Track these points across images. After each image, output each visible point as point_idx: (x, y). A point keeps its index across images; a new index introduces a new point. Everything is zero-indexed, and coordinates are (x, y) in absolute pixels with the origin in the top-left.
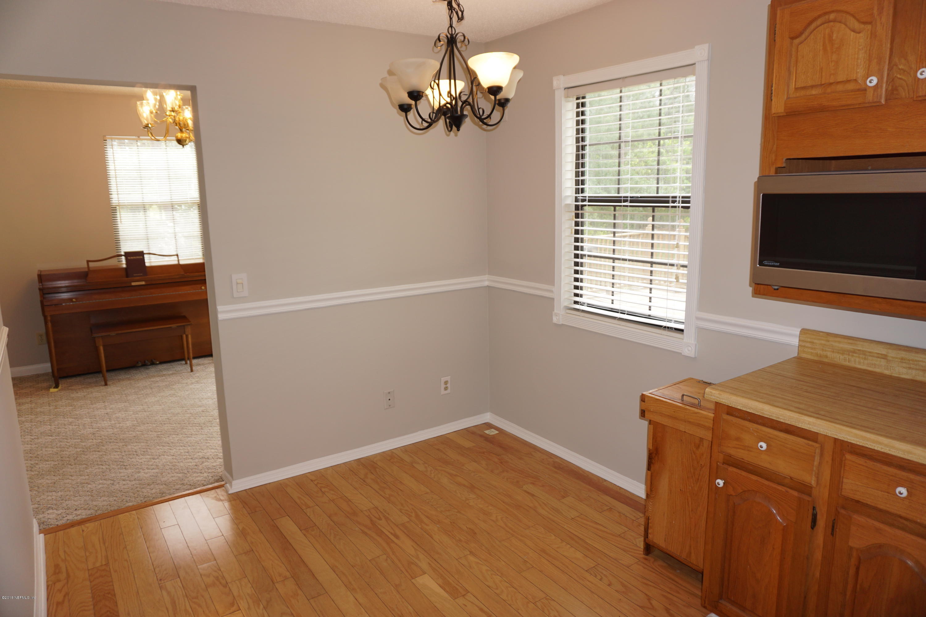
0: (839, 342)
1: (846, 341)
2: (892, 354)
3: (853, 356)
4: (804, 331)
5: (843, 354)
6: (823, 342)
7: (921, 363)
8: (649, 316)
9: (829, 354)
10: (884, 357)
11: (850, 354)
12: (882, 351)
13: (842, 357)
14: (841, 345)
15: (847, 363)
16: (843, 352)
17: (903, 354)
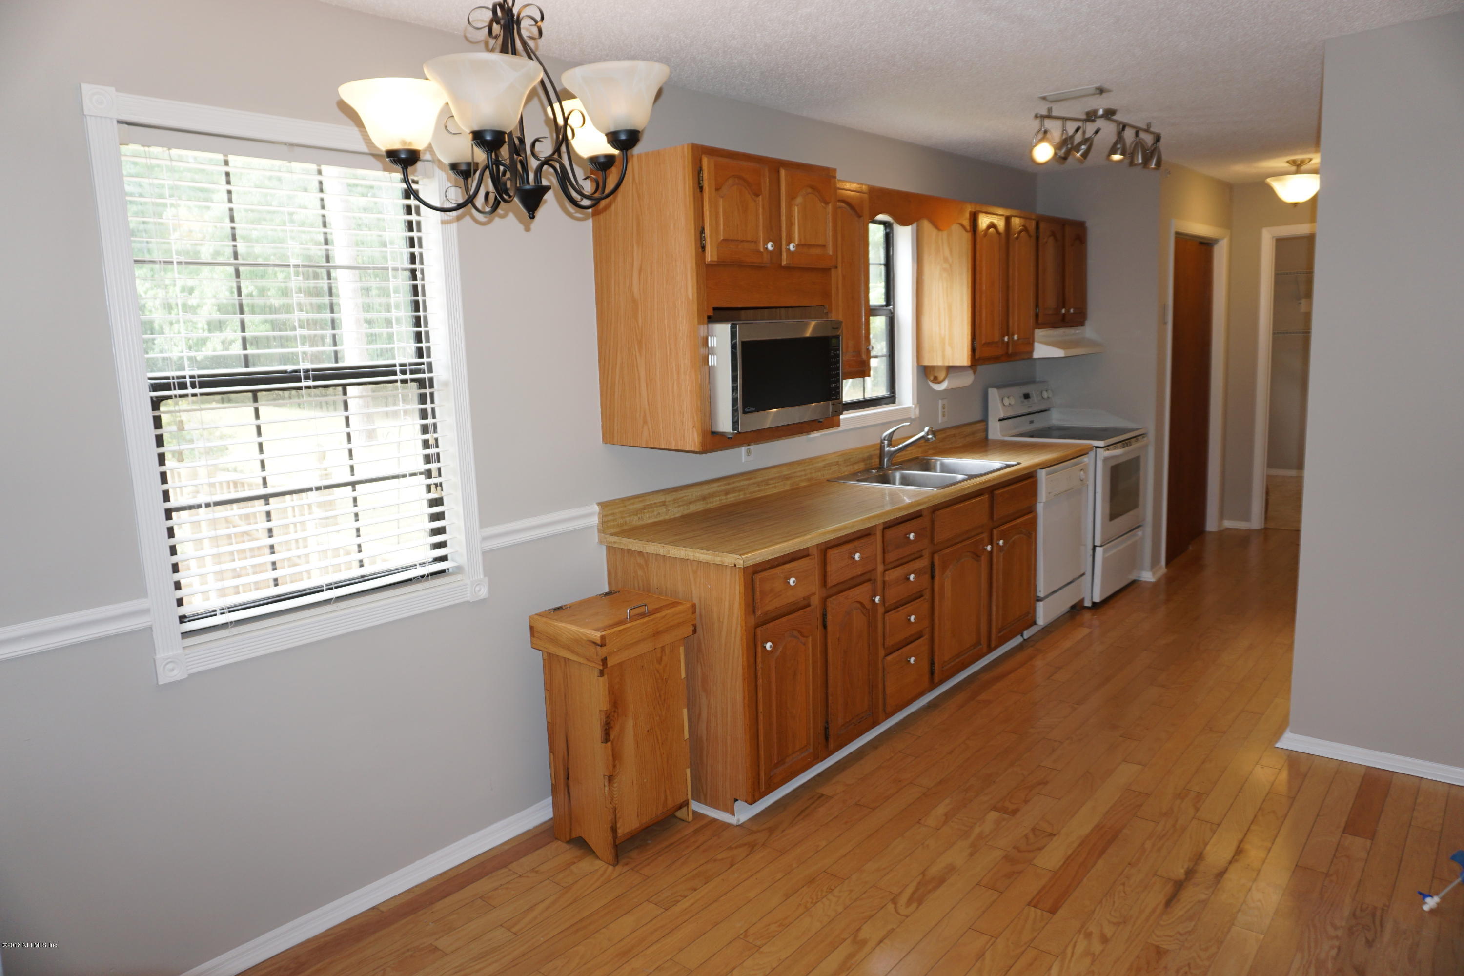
0: (633, 504)
1: (637, 500)
2: (669, 498)
3: (644, 513)
4: (603, 505)
5: (637, 515)
6: (621, 509)
7: (685, 498)
8: (363, 576)
9: (627, 520)
10: (664, 504)
11: (642, 511)
12: (661, 498)
13: (637, 518)
14: (635, 506)
15: (641, 523)
16: (637, 512)
17: (675, 495)
